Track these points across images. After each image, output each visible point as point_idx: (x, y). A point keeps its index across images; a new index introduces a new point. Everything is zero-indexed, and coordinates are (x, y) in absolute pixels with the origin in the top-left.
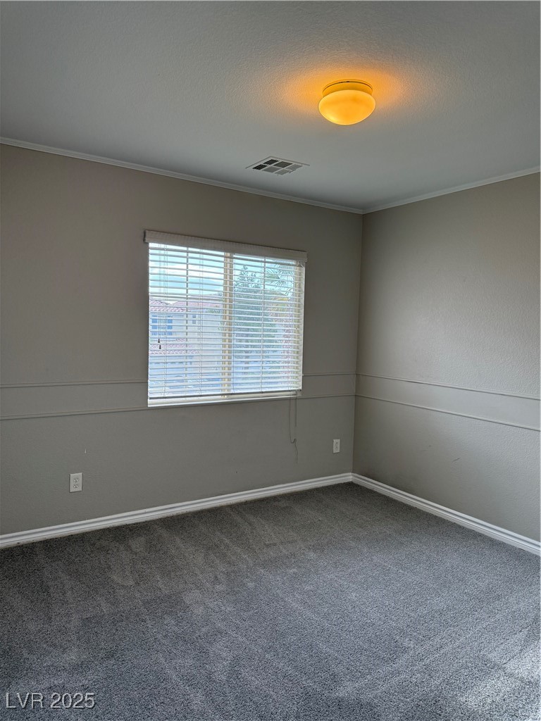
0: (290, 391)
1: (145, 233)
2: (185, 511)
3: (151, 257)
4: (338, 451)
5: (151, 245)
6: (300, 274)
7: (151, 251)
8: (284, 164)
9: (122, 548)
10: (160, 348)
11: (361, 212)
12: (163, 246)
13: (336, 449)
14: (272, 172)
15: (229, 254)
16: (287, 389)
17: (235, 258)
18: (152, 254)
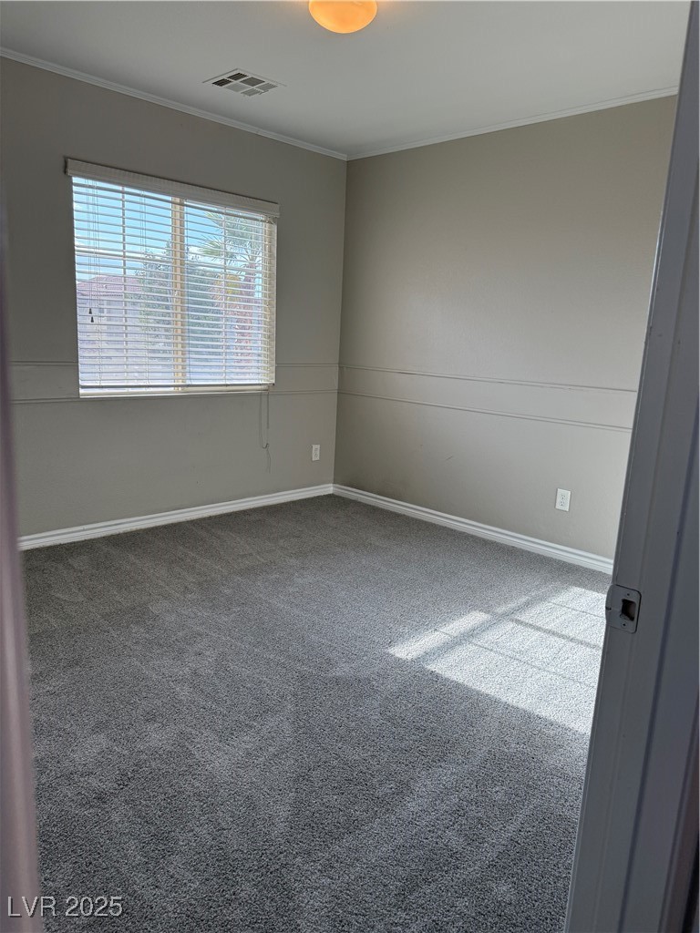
0: (260, 385)
1: (66, 163)
2: (134, 528)
3: (75, 197)
4: (318, 458)
5: (75, 180)
6: (270, 234)
7: (75, 188)
8: (253, 82)
9: (60, 566)
10: (92, 321)
11: (344, 157)
12: (90, 182)
13: (316, 456)
14: (237, 91)
15: (178, 200)
16: (257, 382)
17: (187, 206)
18: (77, 193)
